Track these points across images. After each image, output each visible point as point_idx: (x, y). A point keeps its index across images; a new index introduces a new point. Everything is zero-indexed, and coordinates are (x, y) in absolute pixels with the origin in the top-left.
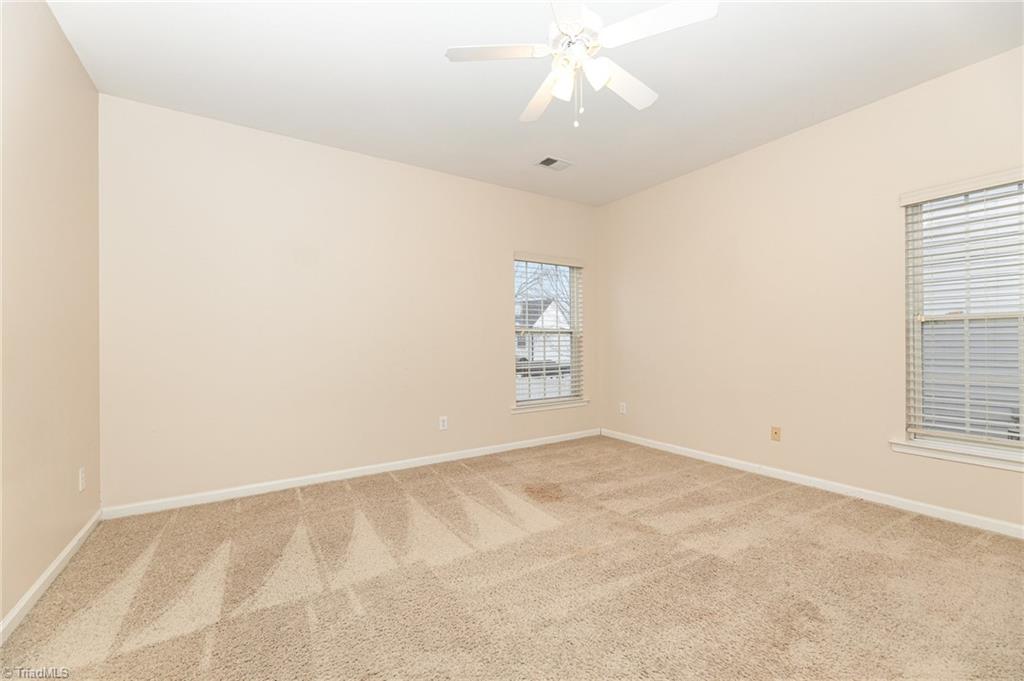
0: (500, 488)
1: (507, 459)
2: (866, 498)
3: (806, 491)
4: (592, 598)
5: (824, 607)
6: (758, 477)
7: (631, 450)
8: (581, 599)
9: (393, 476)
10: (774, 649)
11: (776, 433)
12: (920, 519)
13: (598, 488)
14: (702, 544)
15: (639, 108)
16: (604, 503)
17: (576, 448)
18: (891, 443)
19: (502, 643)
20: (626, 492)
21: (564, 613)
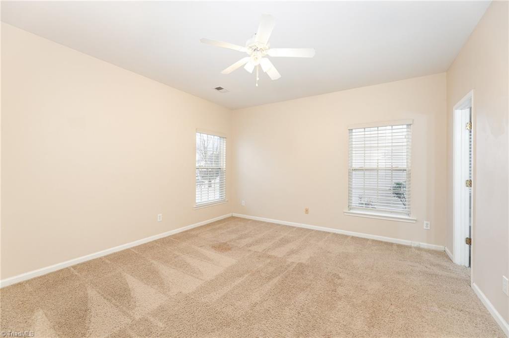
0: (199, 248)
1: (193, 233)
2: (337, 233)
3: (318, 232)
4: (267, 290)
5: (340, 274)
6: (301, 229)
7: (249, 222)
8: (262, 292)
9: (132, 250)
10: (333, 292)
11: (307, 211)
12: (353, 237)
13: (244, 242)
14: (294, 259)
15: (273, 79)
16: (250, 248)
17: (224, 224)
18: (344, 212)
19: (241, 319)
20: (256, 242)
21: (259, 299)
